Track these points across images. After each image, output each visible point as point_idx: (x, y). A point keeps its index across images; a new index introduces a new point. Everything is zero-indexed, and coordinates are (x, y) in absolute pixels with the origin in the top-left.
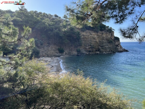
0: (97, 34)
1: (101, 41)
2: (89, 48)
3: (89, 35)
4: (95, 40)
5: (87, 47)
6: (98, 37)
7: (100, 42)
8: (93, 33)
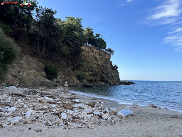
0: (99, 53)
2: (90, 75)
3: (89, 52)
4: (96, 63)
5: (87, 73)
6: (100, 59)
7: (103, 66)
8: (95, 50)
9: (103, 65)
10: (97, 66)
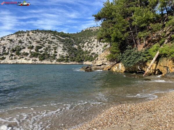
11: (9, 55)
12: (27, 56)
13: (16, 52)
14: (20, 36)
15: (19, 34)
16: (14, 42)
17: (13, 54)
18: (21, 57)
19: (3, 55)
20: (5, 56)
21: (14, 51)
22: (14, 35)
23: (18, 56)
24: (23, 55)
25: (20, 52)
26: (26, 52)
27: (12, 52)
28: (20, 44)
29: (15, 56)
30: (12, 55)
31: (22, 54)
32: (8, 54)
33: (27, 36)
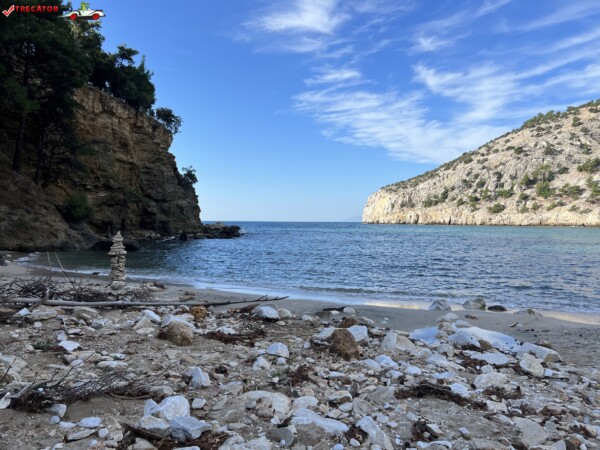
0: (132, 121)
1: (152, 166)
2: (101, 205)
3: (96, 115)
4: (123, 157)
5: (90, 198)
6: (138, 143)
7: (148, 171)
8: (120, 111)
9: (147, 168)
10: (124, 169)
11: (517, 198)
12: (577, 199)
13: (535, 186)
14: (549, 132)
15: (543, 126)
16: (527, 155)
17: (528, 192)
18: (556, 202)
19: (496, 199)
20: (502, 201)
21: (529, 183)
22: (527, 132)
23: (546, 198)
24: (560, 196)
25: (551, 187)
26: (572, 184)
27: (524, 187)
28: (549, 159)
29: (533, 199)
30: (525, 198)
31: (557, 192)
32: (512, 194)
33: (574, 125)
